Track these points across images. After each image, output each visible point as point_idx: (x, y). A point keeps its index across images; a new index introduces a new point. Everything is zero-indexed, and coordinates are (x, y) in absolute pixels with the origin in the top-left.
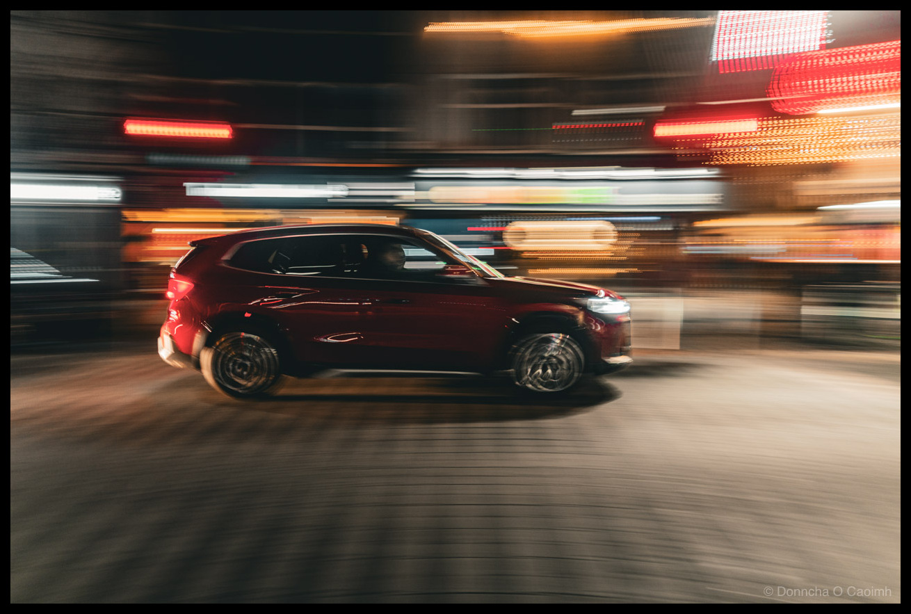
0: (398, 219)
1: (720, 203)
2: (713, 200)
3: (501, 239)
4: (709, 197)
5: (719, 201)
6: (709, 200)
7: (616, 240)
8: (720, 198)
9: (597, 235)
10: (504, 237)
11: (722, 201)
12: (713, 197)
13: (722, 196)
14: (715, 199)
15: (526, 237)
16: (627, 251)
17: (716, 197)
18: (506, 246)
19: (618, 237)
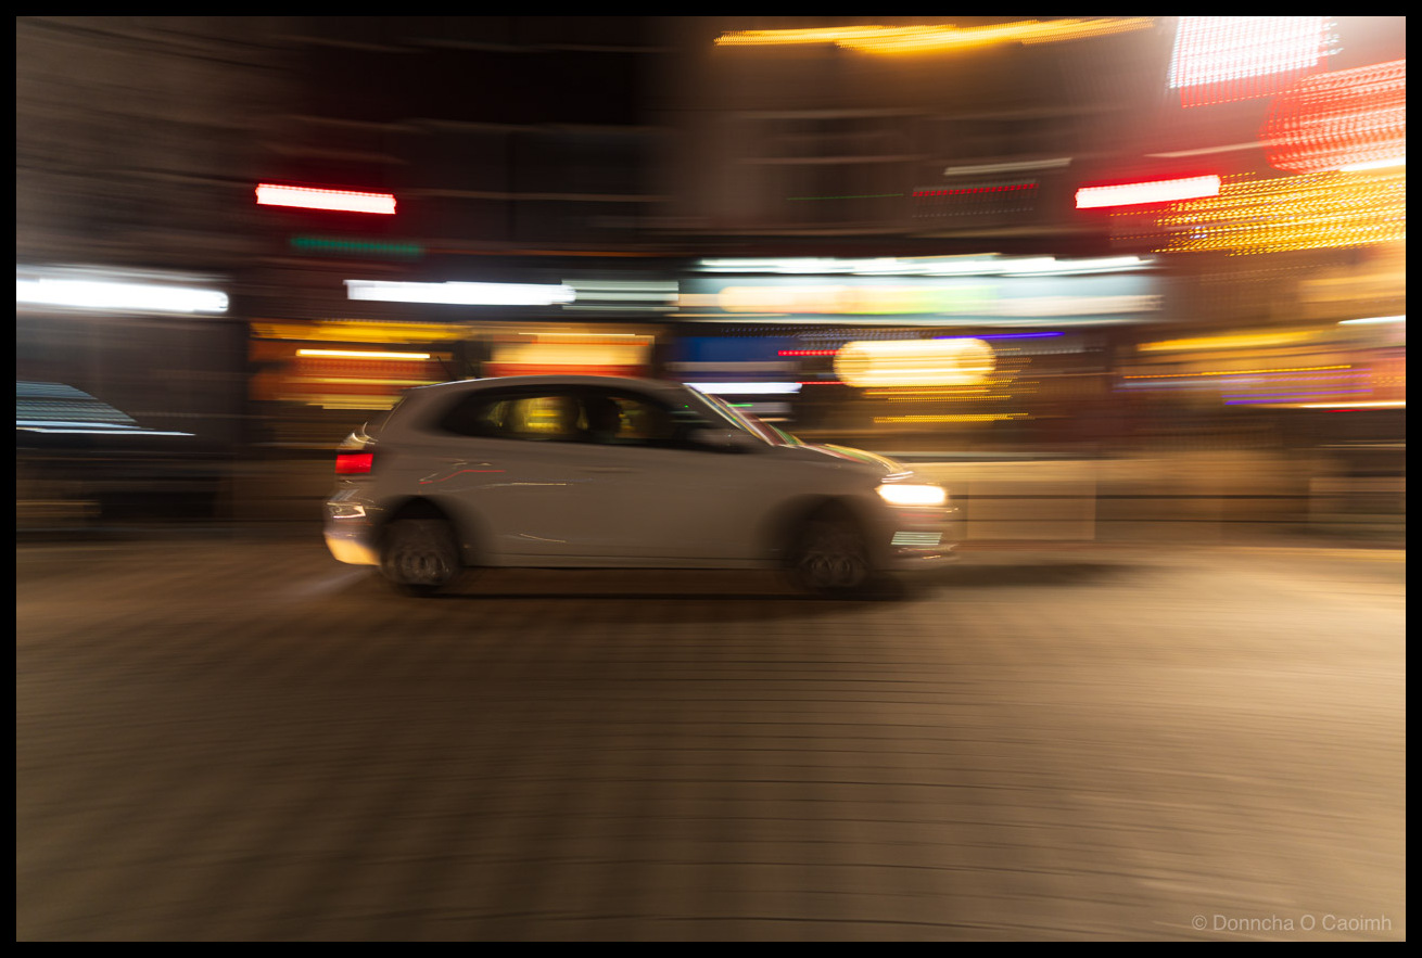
0: (653, 337)
1: (1158, 309)
2: (1149, 306)
3: (831, 369)
4: (1141, 301)
5: (1157, 306)
6: (1141, 306)
7: (993, 369)
8: (1159, 302)
9: (964, 361)
10: (835, 366)
11: (1162, 306)
12: (1147, 300)
13: (1162, 299)
14: (1152, 303)
15: (871, 365)
16: (1010, 386)
17: (1152, 300)
18: (838, 380)
19: (997, 365)
